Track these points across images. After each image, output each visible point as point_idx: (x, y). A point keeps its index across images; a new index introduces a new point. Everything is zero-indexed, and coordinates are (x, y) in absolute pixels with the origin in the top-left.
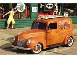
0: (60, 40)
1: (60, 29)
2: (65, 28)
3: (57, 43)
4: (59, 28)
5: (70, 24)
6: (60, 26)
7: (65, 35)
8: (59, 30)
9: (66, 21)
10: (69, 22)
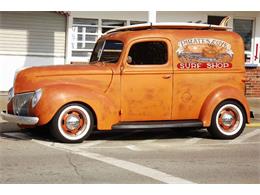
0: (181, 107)
1: (179, 66)
2: (204, 66)
4: (176, 61)
6: (180, 56)
8: (176, 68)
9: (211, 40)
10: (229, 46)
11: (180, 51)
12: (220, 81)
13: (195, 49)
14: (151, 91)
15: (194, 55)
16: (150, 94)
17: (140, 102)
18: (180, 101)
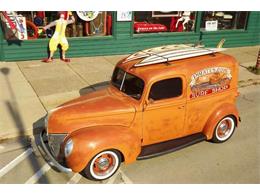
0: (190, 127)
1: (191, 96)
2: (210, 92)
3: (180, 136)
4: (190, 93)
5: (230, 76)
6: (192, 88)
7: (211, 112)
8: (189, 99)
9: (216, 69)
10: (229, 71)
11: (192, 83)
12: (220, 101)
13: (205, 79)
14: (168, 120)
15: (203, 85)
16: (166, 122)
17: (159, 130)
18: (190, 122)
